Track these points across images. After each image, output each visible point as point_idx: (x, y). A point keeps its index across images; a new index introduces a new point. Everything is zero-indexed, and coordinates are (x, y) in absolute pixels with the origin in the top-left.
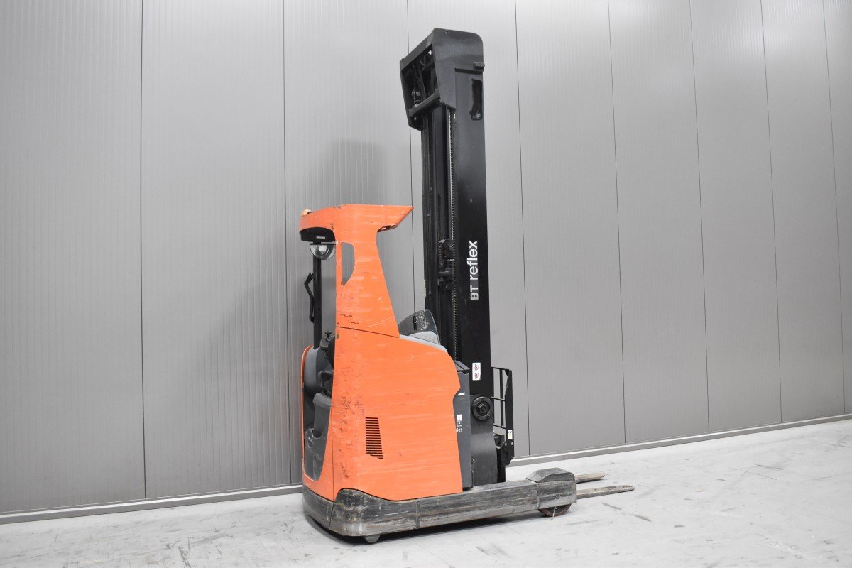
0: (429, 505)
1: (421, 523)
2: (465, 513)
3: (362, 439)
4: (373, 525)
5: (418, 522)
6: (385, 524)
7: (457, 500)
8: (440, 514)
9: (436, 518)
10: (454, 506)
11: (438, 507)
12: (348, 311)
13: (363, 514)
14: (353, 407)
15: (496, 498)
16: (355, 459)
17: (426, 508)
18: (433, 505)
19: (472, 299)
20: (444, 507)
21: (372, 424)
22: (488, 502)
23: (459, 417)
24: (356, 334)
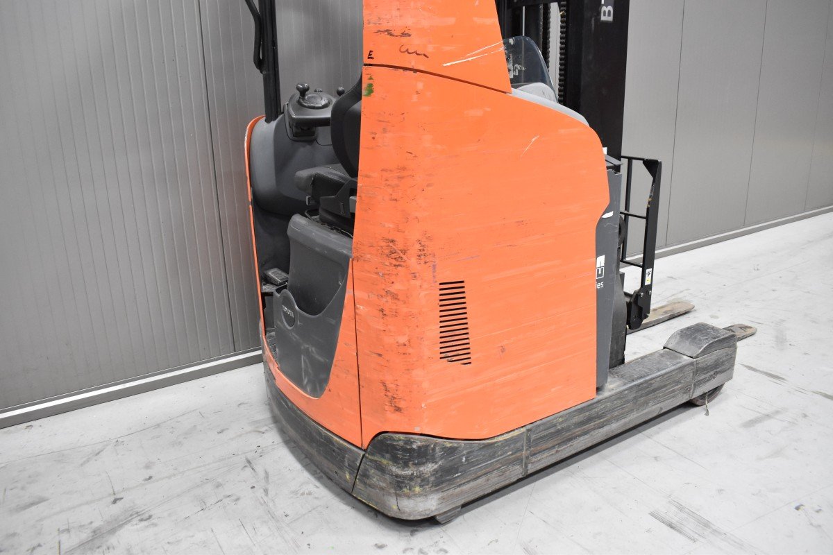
0: (545, 433)
1: (530, 466)
2: (596, 431)
3: (433, 331)
4: (450, 492)
5: (526, 466)
6: (472, 484)
7: (587, 414)
8: (560, 444)
9: (553, 451)
10: (582, 423)
11: (558, 432)
12: (398, 22)
13: (432, 479)
14: (413, 262)
15: (641, 397)
16: (418, 373)
17: (541, 438)
18: (552, 430)
19: (603, 18)
20: (568, 429)
21: (453, 294)
22: (630, 405)
23: (601, 260)
24: (420, 83)
